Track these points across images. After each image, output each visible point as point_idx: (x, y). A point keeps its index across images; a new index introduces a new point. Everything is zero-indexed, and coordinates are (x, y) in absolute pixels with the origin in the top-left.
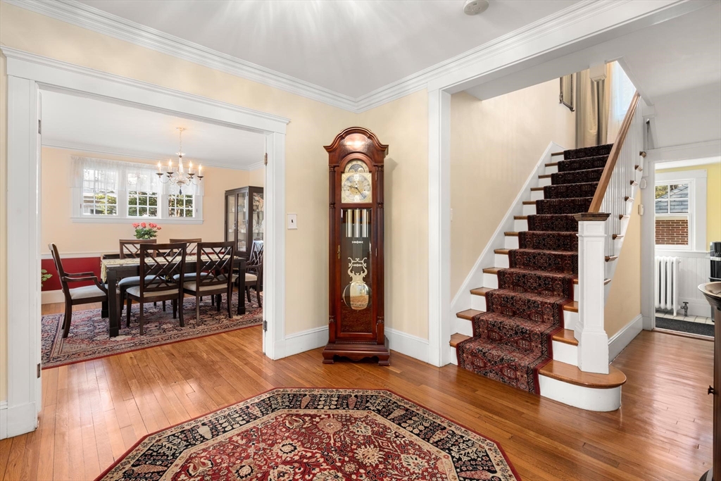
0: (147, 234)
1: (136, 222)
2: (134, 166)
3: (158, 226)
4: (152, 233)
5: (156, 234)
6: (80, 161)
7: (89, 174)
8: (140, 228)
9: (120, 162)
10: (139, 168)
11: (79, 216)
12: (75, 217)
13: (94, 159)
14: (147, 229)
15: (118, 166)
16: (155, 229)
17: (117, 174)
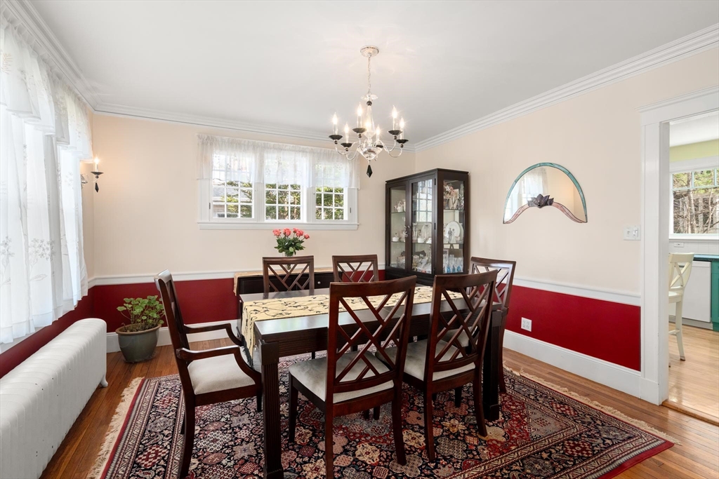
0: (291, 245)
1: (277, 228)
2: (274, 148)
3: (305, 234)
4: (298, 244)
5: (302, 245)
6: (208, 142)
7: (219, 158)
8: (282, 236)
9: (257, 141)
10: (280, 149)
11: (208, 221)
12: (203, 221)
13: (225, 138)
14: (291, 237)
15: (255, 147)
16: (301, 238)
17: (253, 160)
